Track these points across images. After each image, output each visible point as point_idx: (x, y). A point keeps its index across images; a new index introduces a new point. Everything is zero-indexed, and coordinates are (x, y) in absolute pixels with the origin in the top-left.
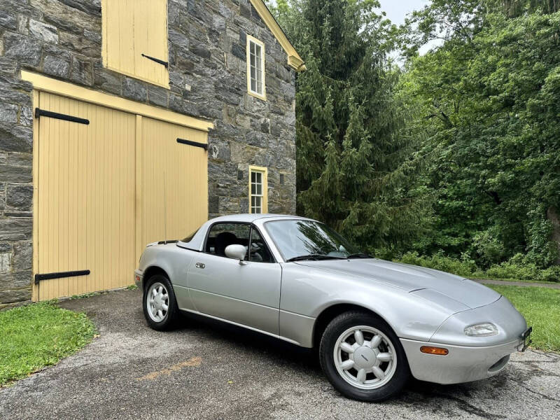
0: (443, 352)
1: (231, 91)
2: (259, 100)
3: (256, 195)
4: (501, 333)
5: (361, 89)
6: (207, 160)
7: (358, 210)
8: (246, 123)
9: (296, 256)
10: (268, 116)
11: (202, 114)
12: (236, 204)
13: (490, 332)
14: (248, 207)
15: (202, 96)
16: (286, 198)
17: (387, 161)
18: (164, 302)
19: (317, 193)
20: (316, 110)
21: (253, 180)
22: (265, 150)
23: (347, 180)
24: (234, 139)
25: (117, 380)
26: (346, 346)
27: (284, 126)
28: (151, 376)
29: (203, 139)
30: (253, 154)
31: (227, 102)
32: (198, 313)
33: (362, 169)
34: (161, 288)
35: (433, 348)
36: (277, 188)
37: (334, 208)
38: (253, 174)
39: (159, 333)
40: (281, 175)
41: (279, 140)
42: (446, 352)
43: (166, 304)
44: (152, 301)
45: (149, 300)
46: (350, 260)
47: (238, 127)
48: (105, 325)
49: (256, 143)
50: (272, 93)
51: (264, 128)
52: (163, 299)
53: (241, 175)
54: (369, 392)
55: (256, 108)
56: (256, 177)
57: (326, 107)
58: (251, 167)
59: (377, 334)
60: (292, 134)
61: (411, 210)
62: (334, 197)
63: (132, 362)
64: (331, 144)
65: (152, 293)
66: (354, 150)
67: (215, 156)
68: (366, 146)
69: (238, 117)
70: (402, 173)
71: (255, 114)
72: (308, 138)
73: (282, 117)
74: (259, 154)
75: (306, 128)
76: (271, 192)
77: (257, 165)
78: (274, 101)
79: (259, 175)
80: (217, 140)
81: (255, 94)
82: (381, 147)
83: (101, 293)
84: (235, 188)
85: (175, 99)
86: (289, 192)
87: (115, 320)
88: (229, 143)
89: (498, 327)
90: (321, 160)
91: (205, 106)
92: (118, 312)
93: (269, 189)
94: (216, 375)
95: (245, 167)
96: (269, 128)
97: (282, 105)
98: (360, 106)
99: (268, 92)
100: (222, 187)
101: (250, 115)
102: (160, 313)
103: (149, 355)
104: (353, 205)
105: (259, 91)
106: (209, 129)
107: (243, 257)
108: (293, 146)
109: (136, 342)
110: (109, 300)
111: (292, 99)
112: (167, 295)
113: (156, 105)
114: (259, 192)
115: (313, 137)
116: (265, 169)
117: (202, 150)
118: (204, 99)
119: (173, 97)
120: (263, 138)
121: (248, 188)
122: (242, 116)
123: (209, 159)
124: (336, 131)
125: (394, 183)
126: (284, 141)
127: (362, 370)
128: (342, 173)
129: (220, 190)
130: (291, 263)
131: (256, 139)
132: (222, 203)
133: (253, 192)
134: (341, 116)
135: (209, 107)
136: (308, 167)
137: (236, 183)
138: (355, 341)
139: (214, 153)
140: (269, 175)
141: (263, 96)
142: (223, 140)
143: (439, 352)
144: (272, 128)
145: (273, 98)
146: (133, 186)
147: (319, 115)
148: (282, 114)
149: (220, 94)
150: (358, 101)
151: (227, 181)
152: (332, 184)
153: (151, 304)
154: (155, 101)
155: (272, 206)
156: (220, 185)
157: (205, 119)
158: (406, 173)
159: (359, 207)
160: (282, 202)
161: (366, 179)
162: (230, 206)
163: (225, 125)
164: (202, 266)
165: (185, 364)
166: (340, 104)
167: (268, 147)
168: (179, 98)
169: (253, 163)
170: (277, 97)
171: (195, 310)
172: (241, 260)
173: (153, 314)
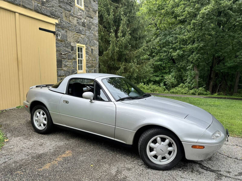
0: (202, 148)
1: (67, 3)
2: (81, 10)
3: (80, 59)
4: (223, 135)
5: (126, 9)
6: (55, 40)
7: (124, 67)
8: (75, 21)
10: (85, 19)
11: (52, 15)
12: (71, 63)
13: (220, 135)
14: (77, 65)
15: (52, 5)
16: (94, 61)
17: (136, 44)
18: (44, 119)
19: (106, 58)
20: (106, 17)
21: (79, 51)
22: (84, 36)
23: (120, 52)
24: (68, 29)
25: (27, 171)
26: (152, 145)
27: (93, 24)
28: (47, 166)
29: (53, 29)
30: (78, 38)
31: (65, 9)
32: (65, 126)
33: (126, 47)
34: (41, 112)
35: (198, 146)
36: (90, 56)
37: (113, 65)
38: (78, 48)
39: (42, 135)
40: (92, 49)
41: (90, 31)
42: (204, 147)
44: (37, 119)
45: (35, 118)
47: (71, 23)
48: (9, 132)
49: (79, 32)
50: (87, 7)
51: (83, 24)
53: (72, 48)
54: (163, 166)
55: (79, 14)
56: (80, 49)
57: (110, 16)
58: (78, 44)
59: (168, 139)
60: (97, 28)
61: (146, 66)
62: (114, 60)
63: (33, 157)
64: (113, 35)
65: (36, 114)
66: (123, 38)
67: (59, 38)
68: (128, 37)
69: (70, 18)
70: (142, 50)
71: (79, 17)
72: (102, 30)
73: (92, 19)
74: (81, 38)
75: (101, 26)
76: (87, 57)
77: (81, 43)
78: (88, 11)
79: (81, 49)
80: (60, 29)
81: (79, 6)
82: (134, 38)
83: (2, 111)
84: (70, 55)
85: (37, 5)
86: (95, 58)
87: (15, 129)
88: (66, 31)
89: (221, 132)
90: (108, 42)
91: (53, 11)
92: (15, 123)
93: (86, 56)
94: (83, 162)
95: (74, 44)
96: (86, 25)
97: (92, 14)
98: (126, 17)
99: (85, 6)
100: (63, 55)
101: (77, 17)
102: (42, 125)
103: (41, 152)
104: (122, 64)
105: (81, 5)
106: (56, 23)
107: (92, 98)
108: (97, 35)
109: (32, 143)
110: (8, 115)
111: (96, 10)
112: (45, 116)
113: (27, 8)
114: (82, 57)
115: (104, 30)
116: (84, 46)
117: (52, 34)
118: (53, 7)
119: (36, 4)
120: (83, 30)
121: (76, 55)
122: (73, 17)
123: (56, 39)
124: (115, 29)
125: (139, 54)
126: (93, 32)
127: (160, 156)
128: (118, 49)
129: (63, 56)
130: (119, 102)
131: (79, 30)
132: (63, 63)
133: (79, 57)
134: (117, 21)
135: (56, 11)
136: (102, 45)
137: (70, 53)
138: (157, 142)
139: (59, 36)
140: (86, 49)
141: (83, 7)
142: (63, 30)
143: (200, 148)
144: (87, 25)
145: (88, 9)
146: (16, 53)
147: (107, 20)
148: (92, 18)
149: (61, 5)
150: (125, 14)
151: (66, 51)
152: (113, 54)
153: (36, 120)
154: (26, 6)
155: (87, 64)
156: (62, 53)
157: (54, 18)
158: (144, 50)
159: (124, 65)
160: (92, 63)
161: (128, 52)
162: (68, 64)
163: (64, 22)
164: (67, 102)
165: (64, 155)
166: (116, 15)
167: (85, 35)
168: (39, 5)
169: (78, 42)
170: (89, 9)
171: (64, 124)
172: (91, 100)
173: (38, 125)
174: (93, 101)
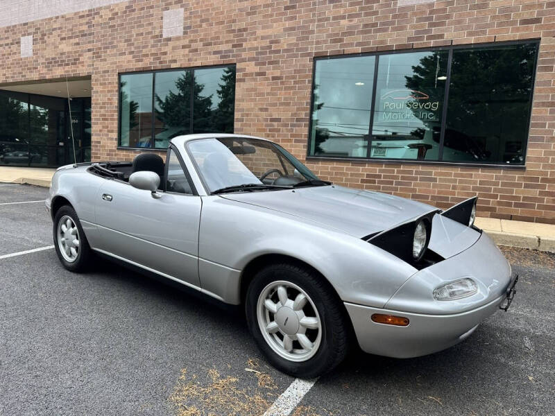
0: (402, 322)
9: (224, 187)
34: (69, 222)
35: (388, 316)
42: (406, 321)
43: (77, 238)
44: (63, 239)
52: (73, 234)
102: (73, 250)
107: (156, 188)
112: (76, 228)
130: (216, 197)
143: (397, 322)
171: (106, 250)
172: (152, 192)
173: (67, 254)
174: (159, 194)
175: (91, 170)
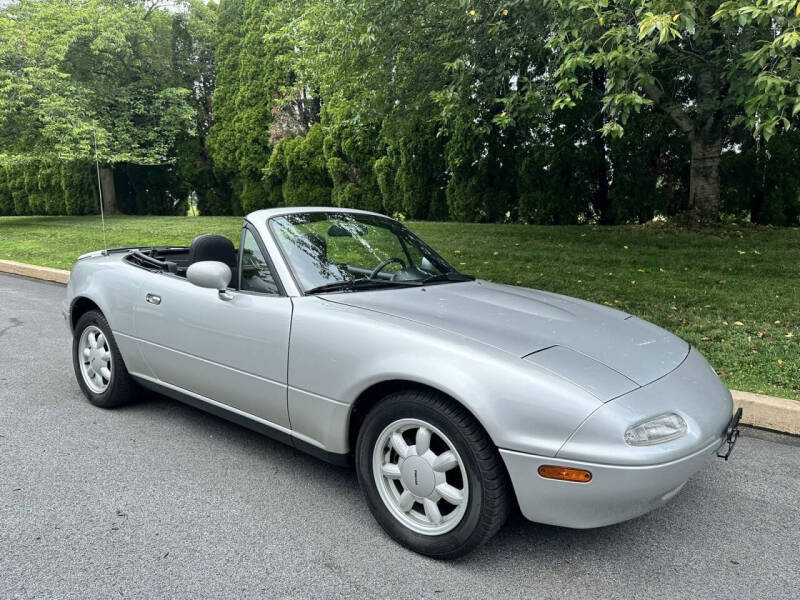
0: (582, 477)
4: (693, 432)
9: (323, 284)
13: (675, 431)
32: (159, 382)
35: (562, 469)
42: (588, 476)
46: (425, 288)
89: (688, 420)
107: (225, 285)
130: (313, 298)
143: (574, 477)
164: (156, 299)
171: (152, 376)
172: (221, 292)
174: (230, 294)
175: (130, 259)
